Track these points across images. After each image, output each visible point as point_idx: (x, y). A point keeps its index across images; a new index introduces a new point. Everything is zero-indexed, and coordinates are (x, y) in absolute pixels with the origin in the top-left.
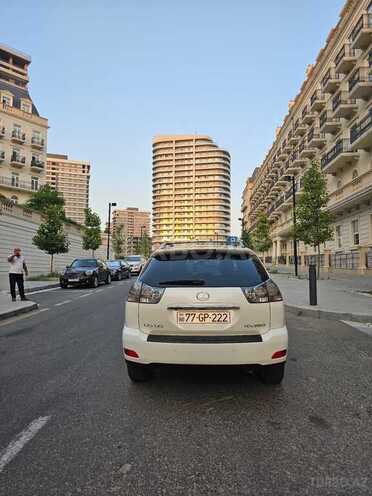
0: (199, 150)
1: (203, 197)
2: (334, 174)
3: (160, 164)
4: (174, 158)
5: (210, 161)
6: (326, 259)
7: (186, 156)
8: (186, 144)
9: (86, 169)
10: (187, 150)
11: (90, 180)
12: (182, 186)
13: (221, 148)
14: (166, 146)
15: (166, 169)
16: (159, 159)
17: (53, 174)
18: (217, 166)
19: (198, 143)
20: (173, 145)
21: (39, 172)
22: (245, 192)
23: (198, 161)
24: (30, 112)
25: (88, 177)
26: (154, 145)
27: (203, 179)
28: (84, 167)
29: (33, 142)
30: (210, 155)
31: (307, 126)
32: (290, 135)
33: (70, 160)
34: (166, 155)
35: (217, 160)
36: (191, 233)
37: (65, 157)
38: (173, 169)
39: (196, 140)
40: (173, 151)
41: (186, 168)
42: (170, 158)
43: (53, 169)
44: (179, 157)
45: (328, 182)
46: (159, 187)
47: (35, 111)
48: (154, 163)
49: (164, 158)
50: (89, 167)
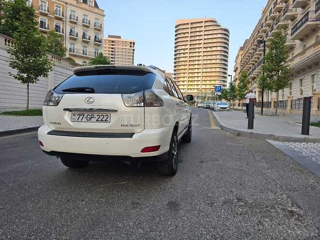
0: (207, 28)
1: (209, 62)
2: (301, 40)
3: (180, 40)
4: (189, 35)
5: (215, 36)
6: (289, 104)
7: (198, 34)
8: (198, 25)
9: (132, 45)
10: (198, 29)
11: (135, 52)
12: (194, 55)
13: (223, 27)
14: (185, 27)
15: (184, 43)
16: (179, 36)
17: (112, 48)
18: (219, 40)
19: (207, 24)
20: (189, 26)
21: (99, 45)
22: (237, 58)
23: (206, 37)
24: (93, 5)
25: (134, 50)
26: (176, 27)
27: (209, 49)
28: (131, 43)
29: (95, 26)
30: (215, 32)
31: (284, 4)
32: (270, 13)
33: (123, 39)
34: (184, 33)
35: (219, 36)
36: (199, 87)
37: (119, 37)
38: (189, 43)
39: (205, 22)
40: (189, 31)
41: (198, 42)
42: (187, 35)
43: (112, 45)
44: (193, 34)
45: (297, 46)
46: (178, 56)
47: (96, 5)
48: (176, 39)
49: (183, 35)
50: (134, 43)
